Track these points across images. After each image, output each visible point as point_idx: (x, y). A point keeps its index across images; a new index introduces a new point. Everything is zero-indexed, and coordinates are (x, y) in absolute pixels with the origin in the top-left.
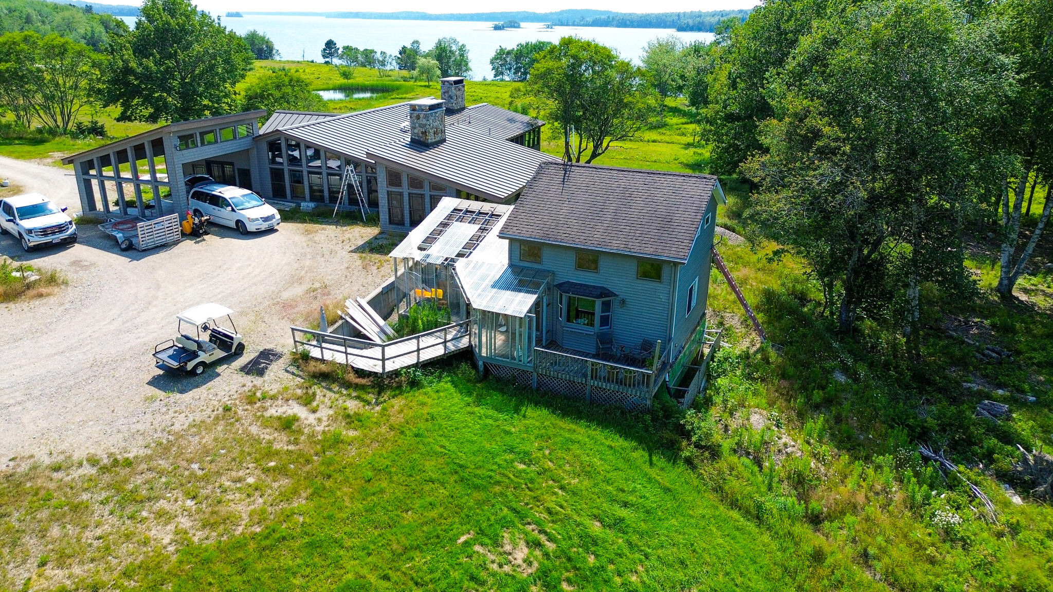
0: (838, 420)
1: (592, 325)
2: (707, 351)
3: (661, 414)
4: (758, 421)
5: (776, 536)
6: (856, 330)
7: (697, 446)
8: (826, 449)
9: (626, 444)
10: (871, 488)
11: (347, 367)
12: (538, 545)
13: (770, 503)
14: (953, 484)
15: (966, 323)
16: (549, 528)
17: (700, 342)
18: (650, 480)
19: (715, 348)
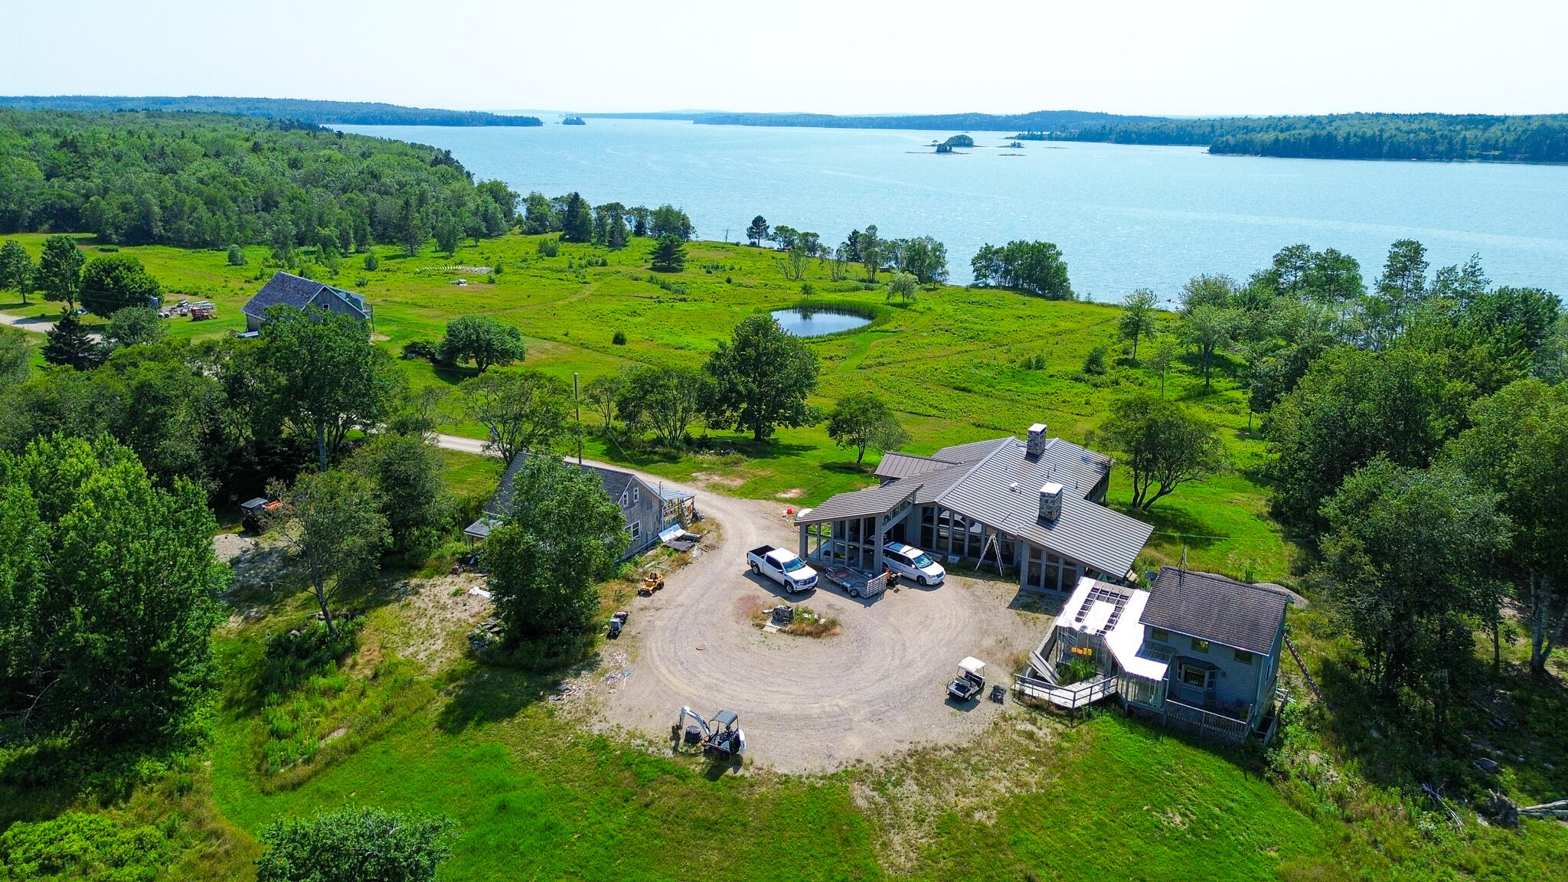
0: (1370, 763)
1: (1202, 686)
2: (1278, 704)
3: (1250, 749)
4: (1314, 759)
5: (1322, 826)
6: (1395, 695)
7: (1274, 770)
8: (1357, 781)
9: (1229, 766)
10: (1385, 807)
11: (1049, 703)
12: (1187, 816)
13: (1320, 808)
14: (1440, 808)
15: (1493, 692)
16: (1190, 807)
17: (1272, 698)
18: (1246, 789)
19: (1285, 703)
